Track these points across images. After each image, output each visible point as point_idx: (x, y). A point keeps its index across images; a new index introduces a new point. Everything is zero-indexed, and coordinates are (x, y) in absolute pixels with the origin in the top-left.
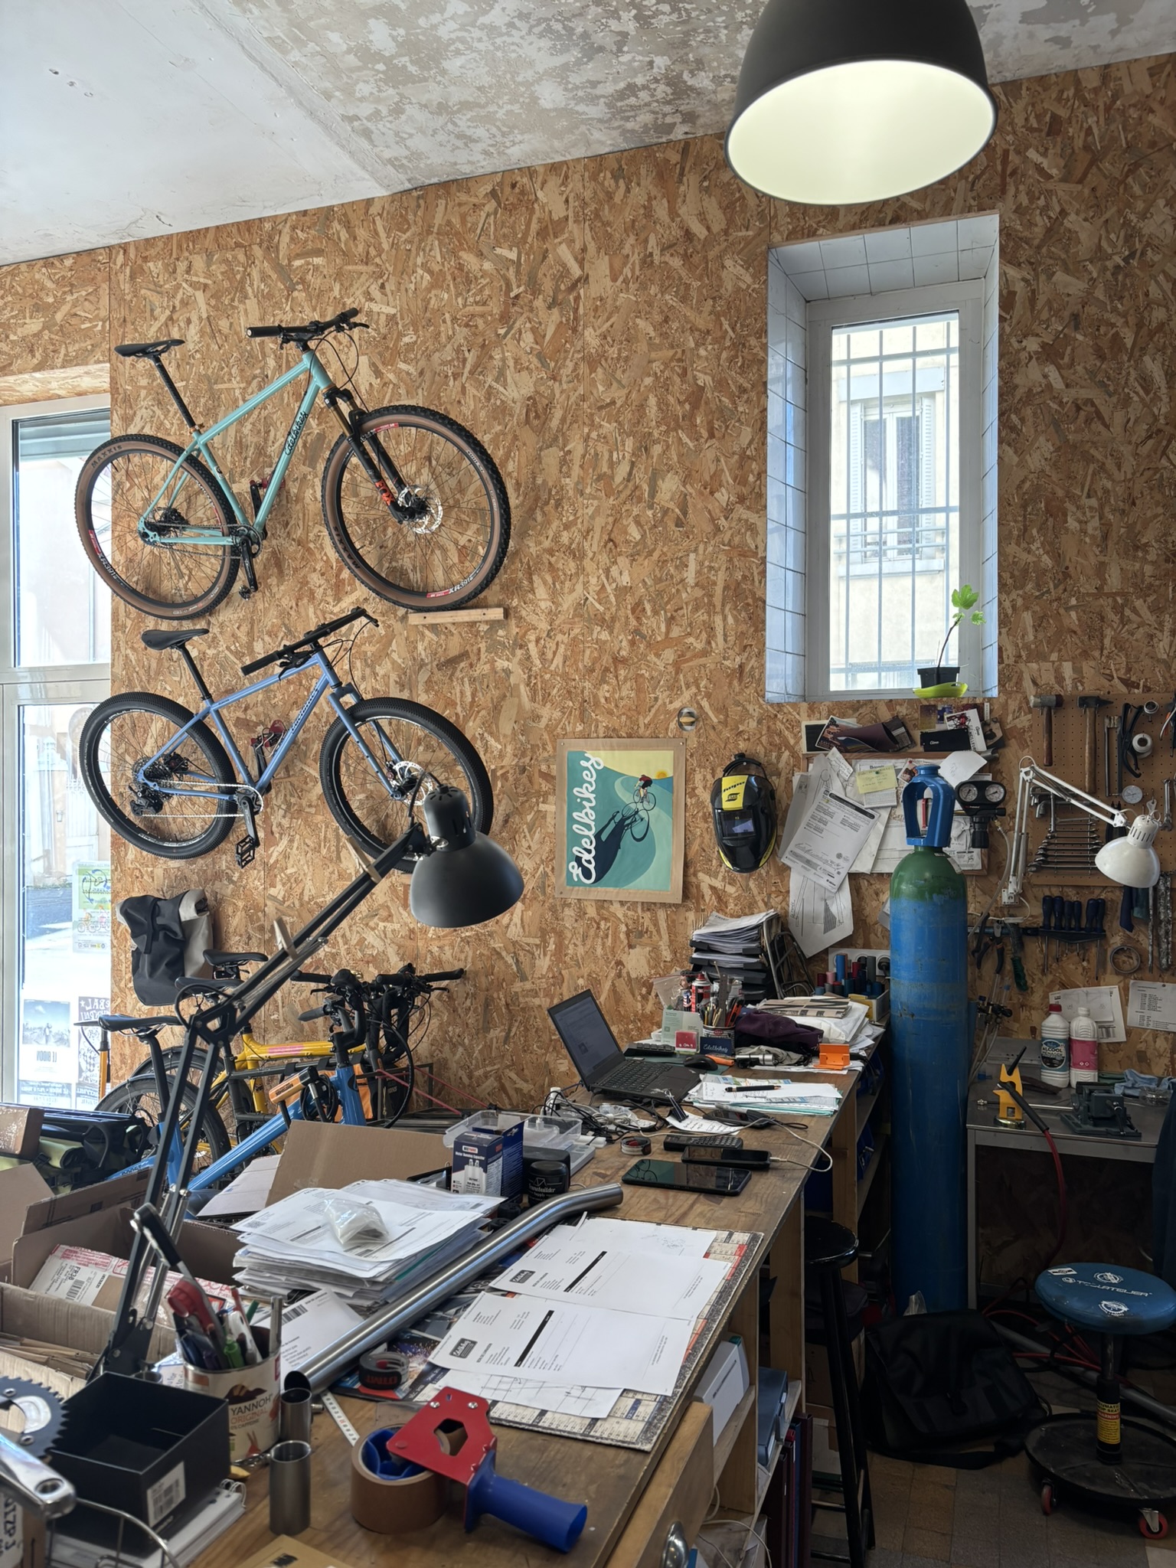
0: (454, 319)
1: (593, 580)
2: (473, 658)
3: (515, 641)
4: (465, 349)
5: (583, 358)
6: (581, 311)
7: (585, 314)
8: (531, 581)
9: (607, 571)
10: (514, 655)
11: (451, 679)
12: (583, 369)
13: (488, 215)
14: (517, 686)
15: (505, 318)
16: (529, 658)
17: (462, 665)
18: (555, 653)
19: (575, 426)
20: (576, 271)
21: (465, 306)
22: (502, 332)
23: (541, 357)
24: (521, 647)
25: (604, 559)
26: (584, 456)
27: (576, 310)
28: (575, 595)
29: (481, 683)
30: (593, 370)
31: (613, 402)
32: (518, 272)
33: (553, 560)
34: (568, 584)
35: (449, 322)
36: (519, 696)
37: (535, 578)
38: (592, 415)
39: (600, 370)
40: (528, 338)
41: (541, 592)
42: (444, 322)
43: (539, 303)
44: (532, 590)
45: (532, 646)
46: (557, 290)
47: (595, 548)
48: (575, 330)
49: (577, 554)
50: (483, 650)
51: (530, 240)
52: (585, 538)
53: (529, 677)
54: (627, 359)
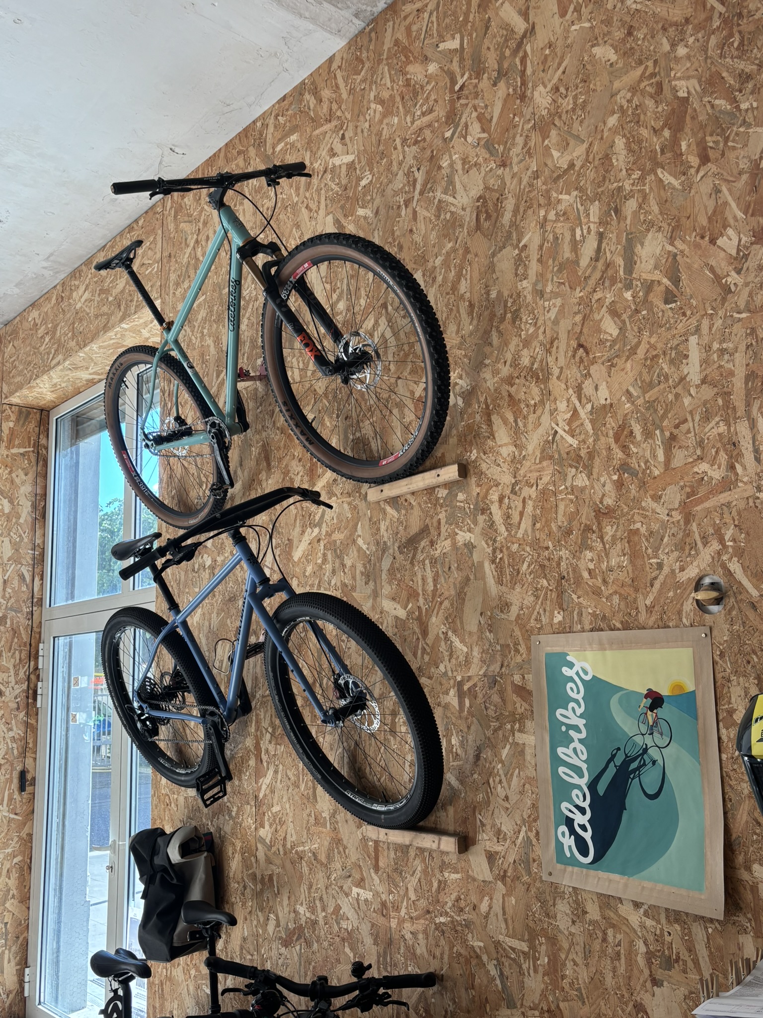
0: (404, 141)
1: (562, 406)
2: (434, 532)
3: (476, 504)
4: (415, 169)
5: (534, 127)
6: (529, 71)
7: (534, 73)
8: (490, 423)
9: (579, 390)
10: (475, 523)
11: (412, 563)
12: (535, 138)
13: (431, 14)
14: (481, 564)
15: (452, 118)
16: (492, 524)
17: (423, 544)
18: (522, 514)
19: (530, 212)
20: (520, 26)
21: (413, 123)
22: (448, 134)
23: (489, 146)
24: (483, 511)
25: (574, 373)
26: (541, 247)
27: (523, 72)
28: (541, 431)
29: (443, 564)
30: (545, 136)
31: (572, 165)
32: (462, 60)
33: (513, 390)
34: (532, 418)
35: (399, 147)
36: (483, 578)
37: (494, 418)
38: (548, 191)
39: (554, 133)
40: (475, 130)
41: (502, 435)
42: (395, 148)
43: (485, 84)
44: (492, 436)
45: (495, 509)
46: (501, 58)
47: (562, 362)
48: (523, 97)
49: (540, 375)
50: (443, 522)
51: (471, 18)
52: (548, 351)
53: (494, 551)
54: (584, 106)
